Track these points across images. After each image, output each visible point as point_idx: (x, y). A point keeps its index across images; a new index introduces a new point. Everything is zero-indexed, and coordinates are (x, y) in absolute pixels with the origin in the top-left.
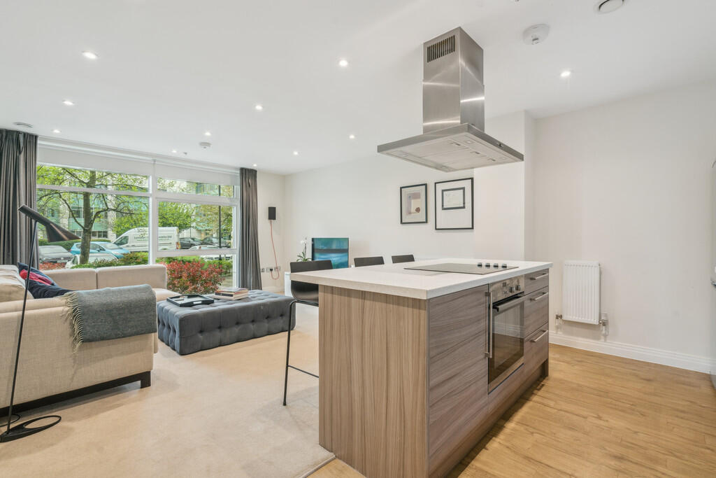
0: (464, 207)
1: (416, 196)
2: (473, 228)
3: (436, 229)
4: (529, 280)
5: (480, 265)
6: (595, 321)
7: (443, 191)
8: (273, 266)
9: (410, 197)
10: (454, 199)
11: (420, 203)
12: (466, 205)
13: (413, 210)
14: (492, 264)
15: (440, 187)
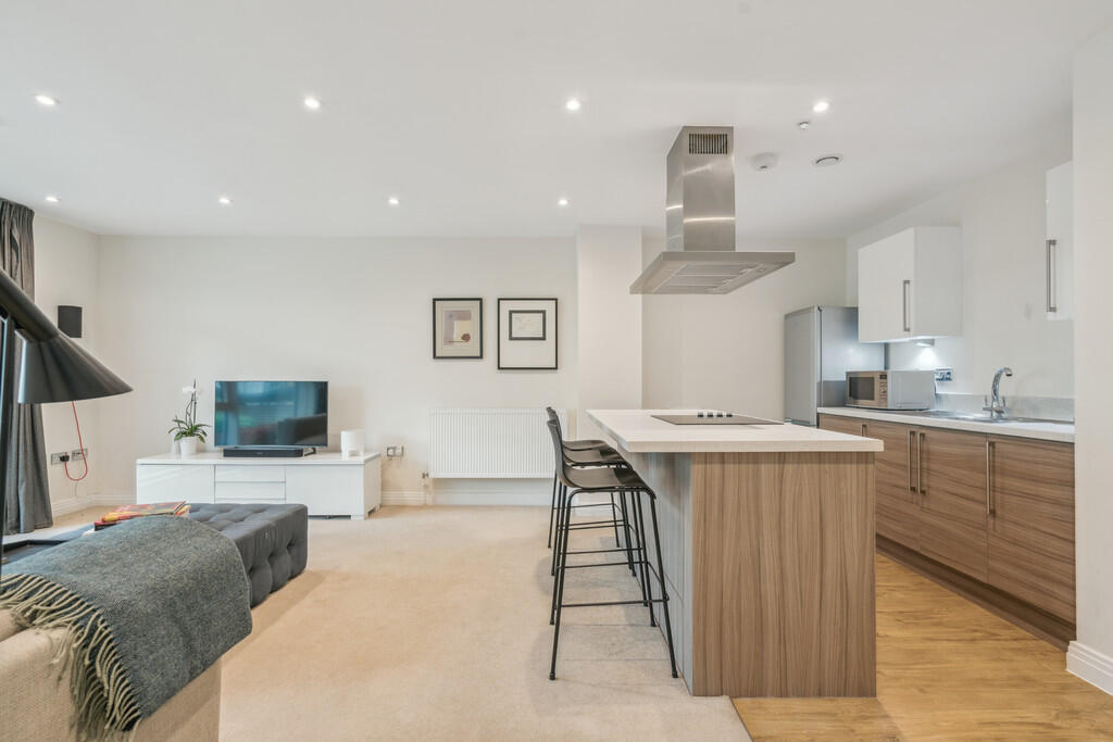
0: (544, 339)
1: (464, 316)
2: (557, 368)
3: (499, 368)
7: (511, 312)
8: (68, 449)
9: (451, 316)
10: (528, 325)
11: (471, 327)
12: (547, 335)
13: (457, 336)
15: (506, 307)
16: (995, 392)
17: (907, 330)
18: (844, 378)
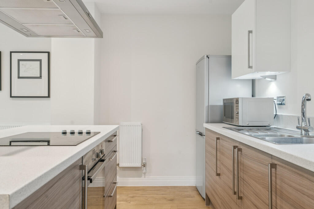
0: (40, 78)
2: (49, 96)
3: (11, 97)
4: (107, 143)
5: (65, 133)
6: (139, 165)
7: (19, 60)
10: (31, 69)
12: (42, 75)
14: (76, 131)
15: (15, 57)
16: (303, 114)
17: (250, 67)
18: (221, 103)
